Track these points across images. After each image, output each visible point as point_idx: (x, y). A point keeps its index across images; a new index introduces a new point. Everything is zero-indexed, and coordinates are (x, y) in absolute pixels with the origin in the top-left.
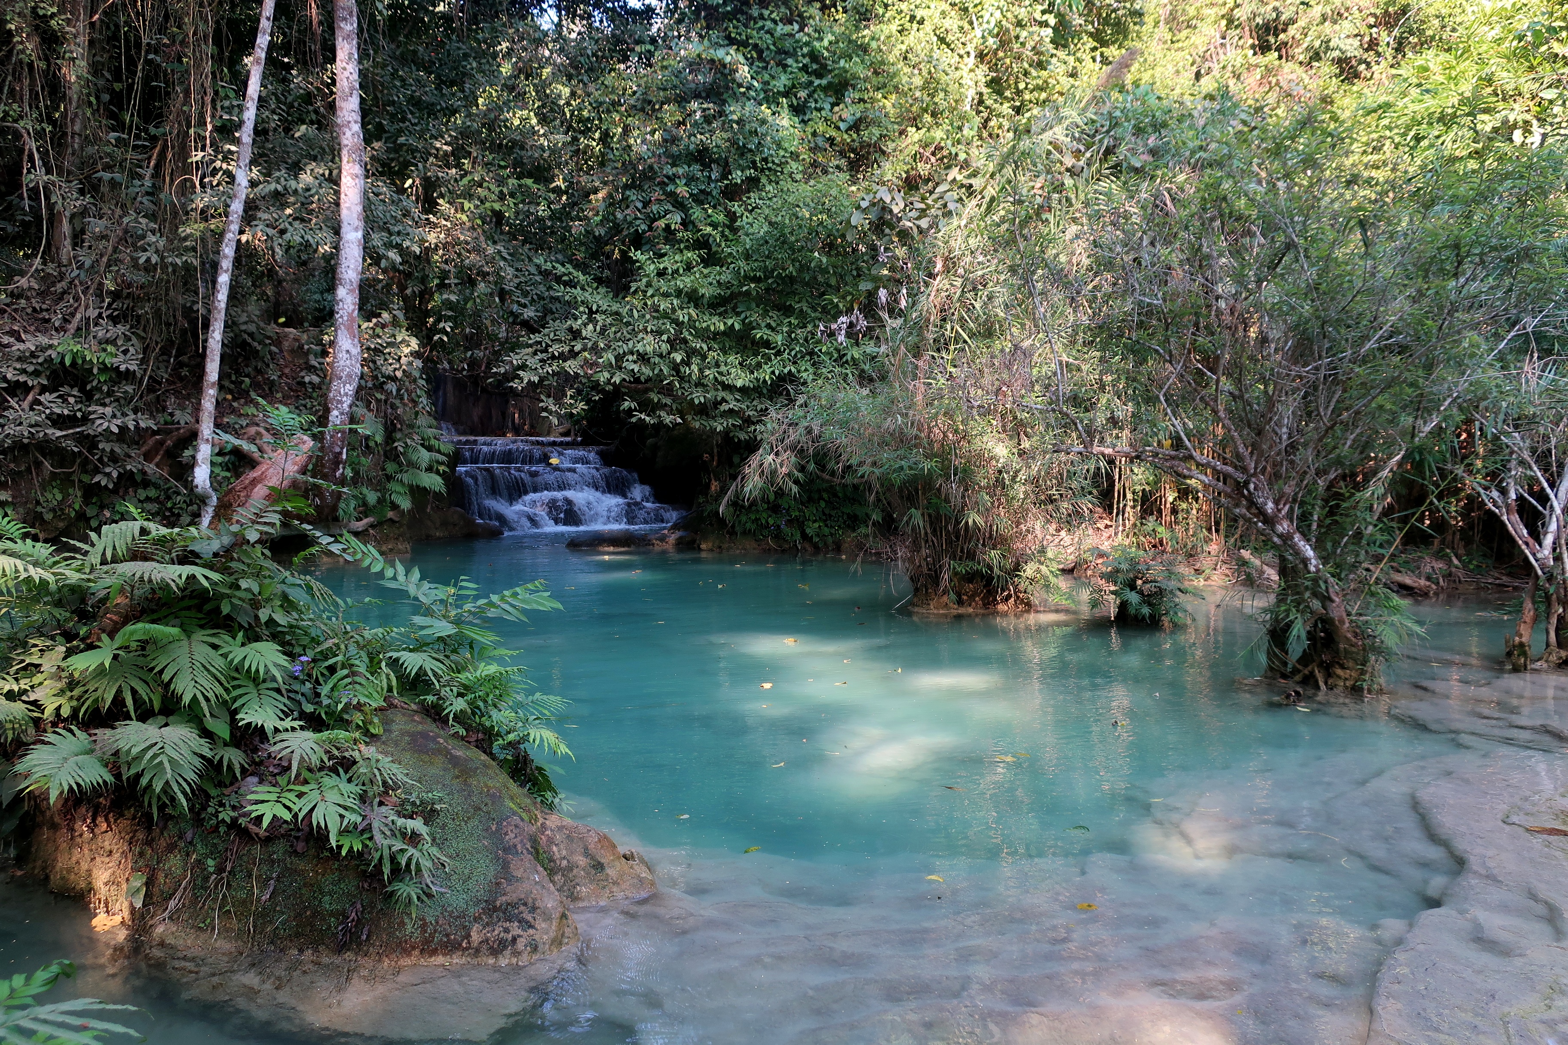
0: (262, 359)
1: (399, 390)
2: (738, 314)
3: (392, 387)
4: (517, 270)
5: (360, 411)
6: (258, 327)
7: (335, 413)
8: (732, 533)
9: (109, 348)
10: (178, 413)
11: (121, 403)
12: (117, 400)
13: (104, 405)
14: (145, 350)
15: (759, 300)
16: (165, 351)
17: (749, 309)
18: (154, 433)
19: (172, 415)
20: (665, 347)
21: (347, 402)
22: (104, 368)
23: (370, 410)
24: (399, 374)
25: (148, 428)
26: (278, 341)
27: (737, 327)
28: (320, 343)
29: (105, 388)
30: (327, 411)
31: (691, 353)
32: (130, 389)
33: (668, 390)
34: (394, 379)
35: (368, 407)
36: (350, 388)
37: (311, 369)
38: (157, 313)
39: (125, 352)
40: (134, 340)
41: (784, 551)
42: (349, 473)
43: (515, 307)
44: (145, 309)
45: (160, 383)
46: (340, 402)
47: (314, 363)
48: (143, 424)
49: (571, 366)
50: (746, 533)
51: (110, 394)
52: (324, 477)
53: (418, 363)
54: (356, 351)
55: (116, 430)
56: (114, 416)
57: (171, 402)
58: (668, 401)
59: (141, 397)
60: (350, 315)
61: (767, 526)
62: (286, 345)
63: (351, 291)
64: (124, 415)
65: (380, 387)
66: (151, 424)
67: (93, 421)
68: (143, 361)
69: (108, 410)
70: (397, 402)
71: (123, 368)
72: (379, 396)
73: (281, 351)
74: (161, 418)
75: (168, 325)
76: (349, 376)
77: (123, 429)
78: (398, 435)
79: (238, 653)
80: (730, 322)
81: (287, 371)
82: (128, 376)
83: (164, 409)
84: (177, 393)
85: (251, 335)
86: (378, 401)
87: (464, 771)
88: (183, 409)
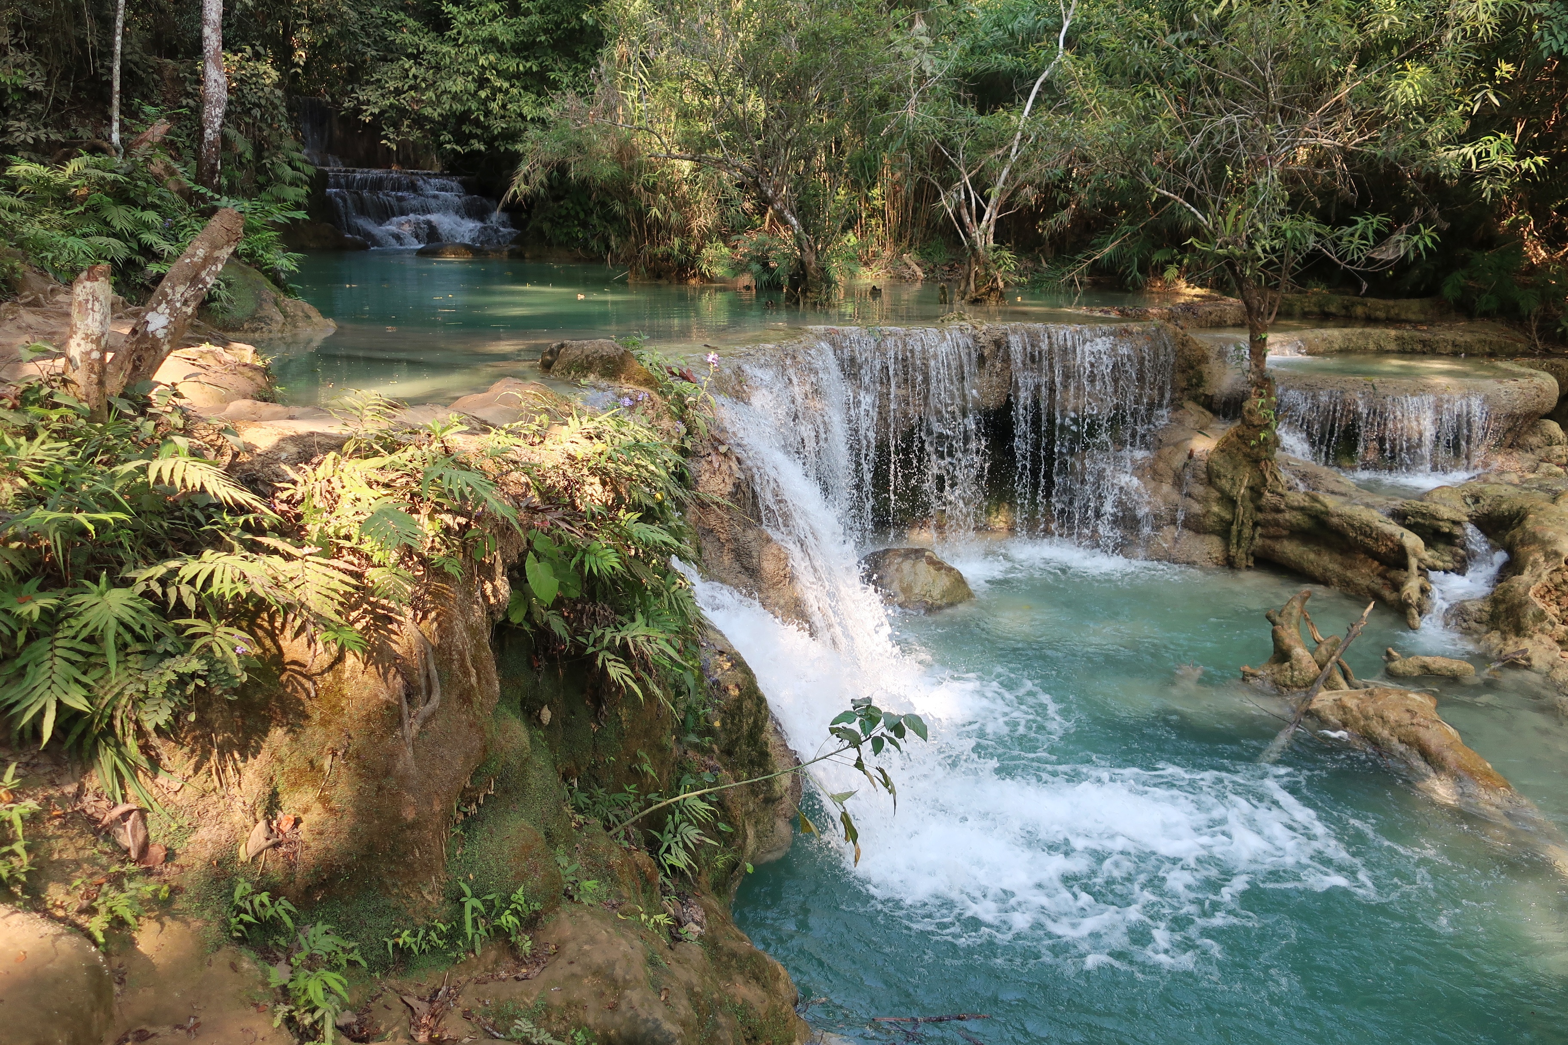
0: (147, 85)
1: (262, 115)
2: (537, 58)
3: (257, 112)
4: (360, 13)
5: (232, 132)
6: (141, 58)
7: (209, 131)
8: (550, 244)
9: (19, 72)
10: (80, 129)
11: (34, 118)
12: (30, 116)
13: (20, 120)
14: (48, 74)
15: (554, 47)
16: (64, 77)
17: (546, 54)
18: (63, 145)
19: (75, 131)
20: (472, 87)
21: (218, 123)
22: (16, 89)
23: (241, 132)
24: (263, 102)
25: (57, 141)
26: (159, 70)
27: (535, 69)
28: (194, 72)
29: (19, 106)
30: (202, 130)
31: (496, 90)
32: (39, 107)
33: (477, 123)
34: (259, 106)
35: (238, 129)
36: (219, 111)
37: (188, 95)
38: (56, 43)
39: (32, 75)
40: (39, 65)
41: (591, 260)
42: (224, 182)
43: (360, 46)
44: (45, 40)
45: (63, 103)
46: (212, 122)
47: (190, 89)
48: (53, 137)
49: (404, 101)
50: (560, 244)
51: (23, 110)
52: (204, 184)
53: (279, 92)
54: (223, 80)
55: (31, 141)
56: (28, 130)
57: (74, 120)
58: (479, 132)
59: (48, 115)
60: (215, 50)
61: (577, 239)
62: (167, 74)
63: (214, 30)
64: (37, 129)
65: (248, 112)
66: (59, 137)
67: (12, 133)
68: (48, 84)
69: (23, 125)
70: (264, 126)
71: (31, 88)
72: (247, 120)
73: (163, 79)
74: (68, 133)
75: (66, 53)
76: (218, 100)
77: (36, 140)
78: (266, 154)
79: (139, 214)
80: (528, 65)
81: (169, 96)
82: (35, 96)
83: (68, 126)
84: (78, 113)
85: (136, 64)
86: (246, 124)
87: (245, 272)
88: (84, 126)
